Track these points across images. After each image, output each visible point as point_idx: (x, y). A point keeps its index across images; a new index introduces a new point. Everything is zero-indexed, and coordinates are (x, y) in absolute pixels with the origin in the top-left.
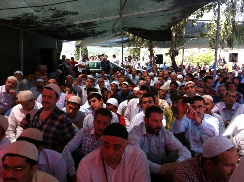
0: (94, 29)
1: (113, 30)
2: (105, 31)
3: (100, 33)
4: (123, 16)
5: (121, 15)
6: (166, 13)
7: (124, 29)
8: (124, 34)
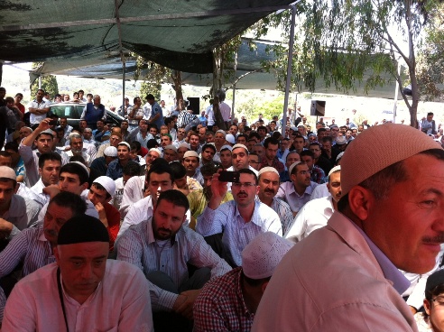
0: (65, 41)
1: (103, 46)
2: (87, 47)
3: (77, 50)
4: (122, 20)
5: (118, 19)
6: (203, 22)
7: (125, 45)
8: (127, 55)
